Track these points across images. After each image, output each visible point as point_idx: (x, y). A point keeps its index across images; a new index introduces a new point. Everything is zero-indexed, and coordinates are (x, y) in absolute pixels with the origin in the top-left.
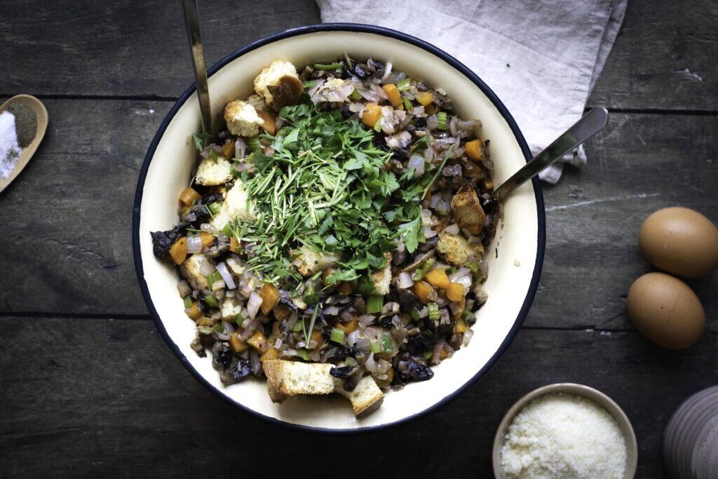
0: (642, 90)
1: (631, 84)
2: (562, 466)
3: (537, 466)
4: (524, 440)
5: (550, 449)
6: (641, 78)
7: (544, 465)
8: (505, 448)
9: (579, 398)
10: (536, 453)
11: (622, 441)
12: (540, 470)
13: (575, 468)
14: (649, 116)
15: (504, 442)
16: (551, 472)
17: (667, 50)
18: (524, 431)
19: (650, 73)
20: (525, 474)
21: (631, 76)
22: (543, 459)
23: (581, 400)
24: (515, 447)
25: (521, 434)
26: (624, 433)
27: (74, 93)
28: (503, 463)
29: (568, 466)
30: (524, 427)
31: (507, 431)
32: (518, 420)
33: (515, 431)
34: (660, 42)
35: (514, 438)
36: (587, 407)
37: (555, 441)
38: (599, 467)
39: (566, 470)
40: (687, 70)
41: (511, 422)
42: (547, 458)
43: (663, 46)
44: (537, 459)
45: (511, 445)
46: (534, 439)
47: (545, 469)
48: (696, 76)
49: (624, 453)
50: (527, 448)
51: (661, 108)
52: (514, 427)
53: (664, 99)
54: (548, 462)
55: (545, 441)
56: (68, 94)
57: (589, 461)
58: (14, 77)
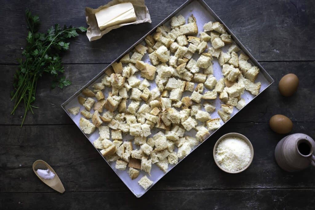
0: (263, 56)
1: (260, 54)
2: (233, 156)
3: (226, 158)
4: (221, 152)
5: (229, 152)
6: (262, 52)
7: (228, 157)
8: (217, 155)
9: (234, 137)
10: (225, 154)
11: (249, 147)
12: (227, 159)
13: (237, 155)
14: (265, 63)
15: (216, 153)
16: (231, 159)
17: (269, 45)
18: (221, 149)
19: (265, 51)
20: (223, 161)
21: (260, 52)
22: (228, 155)
23: (235, 138)
24: (220, 154)
25: (220, 150)
26: (248, 145)
27: (105, 62)
28: (217, 159)
29: (235, 155)
30: (220, 148)
31: (216, 150)
32: (219, 146)
33: (218, 150)
34: (267, 42)
35: (219, 152)
36: (237, 139)
37: (230, 149)
38: (243, 154)
39: (234, 157)
40: (275, 50)
41: (217, 147)
42: (229, 155)
43: (268, 44)
44: (226, 156)
45: (218, 153)
46: (224, 151)
47: (228, 158)
48: (278, 51)
49: (250, 150)
50: (223, 153)
51: (268, 60)
52: (218, 149)
53: (269, 58)
54: (229, 156)
55: (227, 150)
56: (103, 62)
57: (240, 153)
58: (88, 58)
